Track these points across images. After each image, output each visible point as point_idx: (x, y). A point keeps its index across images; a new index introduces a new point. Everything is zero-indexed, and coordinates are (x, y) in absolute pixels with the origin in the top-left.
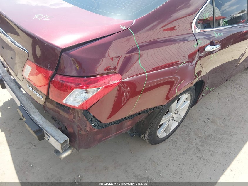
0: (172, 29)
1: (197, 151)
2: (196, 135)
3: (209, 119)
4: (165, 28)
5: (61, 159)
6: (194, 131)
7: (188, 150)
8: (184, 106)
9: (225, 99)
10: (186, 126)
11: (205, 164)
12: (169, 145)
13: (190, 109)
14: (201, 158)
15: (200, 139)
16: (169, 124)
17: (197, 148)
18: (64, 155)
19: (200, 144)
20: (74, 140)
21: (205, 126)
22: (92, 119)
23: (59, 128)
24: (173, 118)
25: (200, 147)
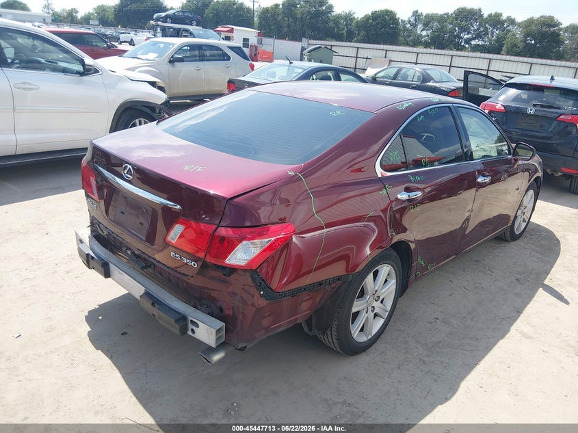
0: (359, 170)
1: (422, 363)
2: (418, 342)
3: (437, 319)
4: (351, 169)
5: (213, 363)
6: (413, 337)
7: (406, 363)
8: (387, 288)
9: (463, 289)
10: (400, 330)
11: (436, 381)
12: (374, 358)
13: (397, 299)
14: (428, 372)
15: (425, 348)
16: (367, 318)
17: (420, 359)
18: (217, 357)
19: (425, 353)
20: (232, 328)
21: (431, 330)
22: (261, 284)
23: (209, 314)
24: (373, 307)
25: (425, 359)
